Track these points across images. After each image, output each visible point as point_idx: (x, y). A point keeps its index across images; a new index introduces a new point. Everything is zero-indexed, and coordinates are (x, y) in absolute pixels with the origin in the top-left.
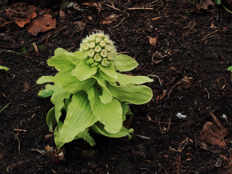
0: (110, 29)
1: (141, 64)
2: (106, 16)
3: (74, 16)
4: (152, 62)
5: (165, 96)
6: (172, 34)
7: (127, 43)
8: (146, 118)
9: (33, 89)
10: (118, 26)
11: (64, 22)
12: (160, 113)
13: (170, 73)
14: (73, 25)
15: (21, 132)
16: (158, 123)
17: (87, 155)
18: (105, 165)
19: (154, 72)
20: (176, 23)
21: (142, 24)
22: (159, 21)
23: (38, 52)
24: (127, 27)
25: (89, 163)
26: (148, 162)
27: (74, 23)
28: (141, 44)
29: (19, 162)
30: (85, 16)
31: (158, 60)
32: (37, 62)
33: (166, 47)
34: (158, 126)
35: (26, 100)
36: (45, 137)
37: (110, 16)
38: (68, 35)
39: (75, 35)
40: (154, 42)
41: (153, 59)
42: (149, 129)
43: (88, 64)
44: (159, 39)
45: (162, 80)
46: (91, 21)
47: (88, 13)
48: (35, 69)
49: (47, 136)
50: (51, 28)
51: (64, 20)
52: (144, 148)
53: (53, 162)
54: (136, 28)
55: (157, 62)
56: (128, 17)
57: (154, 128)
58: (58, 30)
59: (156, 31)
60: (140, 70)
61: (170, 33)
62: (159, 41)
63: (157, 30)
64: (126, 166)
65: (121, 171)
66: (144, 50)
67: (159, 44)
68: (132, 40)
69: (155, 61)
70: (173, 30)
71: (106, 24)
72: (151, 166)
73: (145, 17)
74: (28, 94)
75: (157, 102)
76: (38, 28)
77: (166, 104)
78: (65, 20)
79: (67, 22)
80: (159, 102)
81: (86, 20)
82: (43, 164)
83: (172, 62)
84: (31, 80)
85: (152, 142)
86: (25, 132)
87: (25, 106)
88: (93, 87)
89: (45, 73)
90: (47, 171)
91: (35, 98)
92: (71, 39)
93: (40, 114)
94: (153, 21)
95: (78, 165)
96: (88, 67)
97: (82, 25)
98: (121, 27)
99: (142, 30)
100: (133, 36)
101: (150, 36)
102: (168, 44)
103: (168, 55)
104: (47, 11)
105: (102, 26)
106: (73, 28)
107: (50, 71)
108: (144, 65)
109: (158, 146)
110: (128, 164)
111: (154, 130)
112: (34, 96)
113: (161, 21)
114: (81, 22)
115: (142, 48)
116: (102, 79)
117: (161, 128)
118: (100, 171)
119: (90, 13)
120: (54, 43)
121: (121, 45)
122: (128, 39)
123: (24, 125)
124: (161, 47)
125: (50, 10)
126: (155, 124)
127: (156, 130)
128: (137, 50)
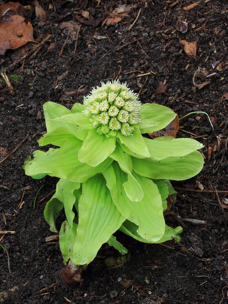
0: (120, 33)
1: (176, 91)
2: (111, 9)
3: (59, 13)
4: (193, 86)
5: (221, 145)
6: (220, 32)
7: (150, 56)
8: (196, 187)
9: (15, 156)
10: (133, 27)
11: (45, 25)
12: (216, 174)
13: (225, 106)
14: (60, 30)
15: (6, 235)
16: (215, 193)
17: (114, 266)
18: (144, 279)
19: (199, 103)
20: (223, 12)
21: (170, 19)
22: (196, 10)
23: (12, 88)
24: (146, 27)
25: (119, 280)
26: (208, 261)
27: (62, 27)
28: (173, 56)
29: (12, 287)
30: (76, 12)
31: (203, 81)
32: (12, 105)
33: (213, 56)
34: (215, 197)
35: (6, 176)
36: (45, 240)
37: (117, 9)
38: (55, 50)
39: (65, 49)
40: (192, 49)
41: (195, 81)
42: (203, 203)
43: (101, 134)
44: (201, 44)
45: (213, 118)
46: (87, 20)
47: (81, 7)
48: (12, 118)
49: (48, 239)
50: (27, 41)
51: (43, 21)
52: (199, 239)
53: (64, 283)
54: (161, 28)
55: (201, 86)
56: (146, 8)
57: (210, 202)
58: (37, 44)
59: (193, 29)
60: (177, 102)
61: (216, 32)
62: (201, 46)
63: (196, 28)
64: (176, 276)
65: (169, 287)
66: (179, 65)
67: (201, 52)
68: (158, 50)
69: (198, 84)
70: (220, 24)
71: (113, 24)
72: (212, 268)
73: (173, 5)
74: (8, 166)
75: (209, 157)
76: (5, 40)
77: (224, 159)
78: (45, 21)
79: (50, 24)
80: (212, 156)
81: (79, 19)
82: (49, 289)
83: (225, 84)
84: (8, 138)
85: (209, 226)
86: (12, 235)
87: (5, 187)
88: (112, 167)
89: (27, 122)
90: (57, 300)
91: (18, 170)
92: (61, 57)
93: (31, 199)
94: (186, 11)
95: (102, 285)
96: (101, 138)
97: (74, 28)
98: (137, 27)
99: (171, 31)
100: (158, 42)
101: (185, 39)
102: (215, 52)
103: (218, 72)
104: (15, 6)
105: (106, 27)
106: (61, 35)
107: (36, 119)
108: (182, 92)
109: (220, 230)
110: (178, 273)
111: (211, 205)
112: (17, 168)
113: (200, 10)
114: (71, 23)
115: (174, 62)
116: (125, 153)
117: (221, 200)
118: (137, 291)
119: (84, 5)
120: (34, 68)
121: (142, 62)
122: (150, 48)
123: (10, 221)
124: (205, 56)
125: (20, 5)
126: (210, 195)
127: (214, 204)
128: (167, 66)
